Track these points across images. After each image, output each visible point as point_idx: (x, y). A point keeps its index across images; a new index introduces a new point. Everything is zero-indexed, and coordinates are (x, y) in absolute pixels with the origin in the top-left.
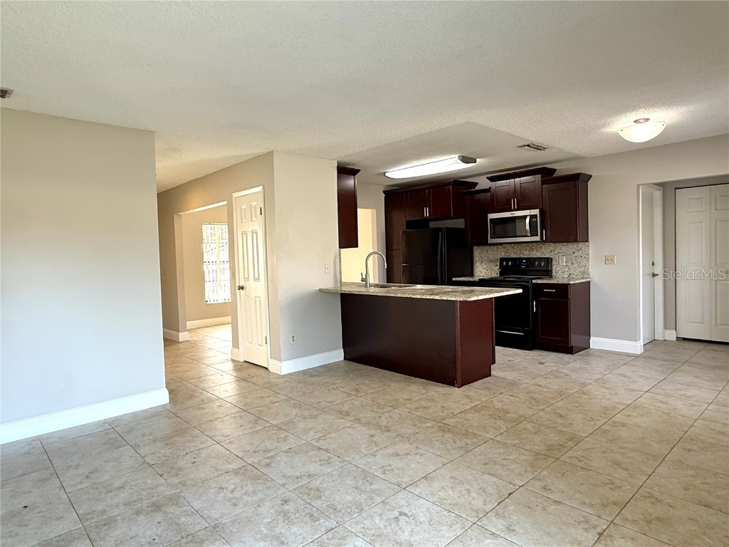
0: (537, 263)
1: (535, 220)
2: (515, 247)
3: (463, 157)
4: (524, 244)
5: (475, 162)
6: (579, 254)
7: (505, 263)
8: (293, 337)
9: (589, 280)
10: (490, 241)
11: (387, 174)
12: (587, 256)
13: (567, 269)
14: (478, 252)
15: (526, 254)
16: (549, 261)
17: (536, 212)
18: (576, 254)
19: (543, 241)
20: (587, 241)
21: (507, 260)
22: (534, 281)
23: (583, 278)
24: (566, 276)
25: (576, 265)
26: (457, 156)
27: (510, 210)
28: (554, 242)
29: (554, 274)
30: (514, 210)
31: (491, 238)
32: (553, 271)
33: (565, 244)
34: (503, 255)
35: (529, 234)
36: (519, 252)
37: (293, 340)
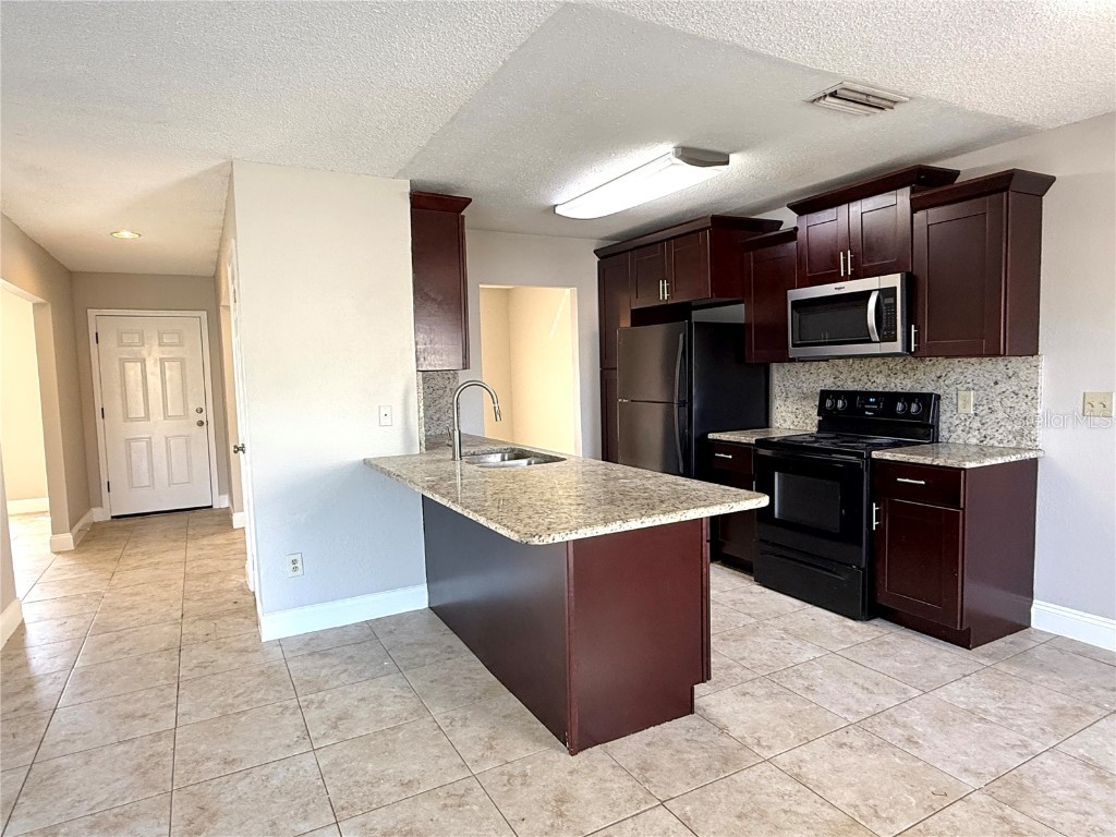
0: (900, 406)
1: (891, 300)
2: (856, 366)
3: (684, 149)
4: (875, 361)
5: (727, 163)
6: (1012, 385)
7: (828, 403)
8: (294, 562)
9: (1032, 455)
10: (793, 352)
11: (559, 210)
12: (1031, 393)
13: (976, 425)
14: (780, 376)
15: (881, 382)
16: (928, 402)
17: (894, 281)
18: (999, 388)
19: (911, 353)
20: (1034, 352)
21: (836, 395)
22: (875, 455)
23: (1017, 450)
24: (974, 441)
25: (1001, 415)
26: (668, 147)
27: (835, 278)
28: (947, 357)
29: (944, 433)
30: (846, 278)
31: (794, 345)
32: (942, 426)
33: (973, 360)
34: (829, 384)
35: (875, 337)
36: (865, 378)
37: (295, 569)
